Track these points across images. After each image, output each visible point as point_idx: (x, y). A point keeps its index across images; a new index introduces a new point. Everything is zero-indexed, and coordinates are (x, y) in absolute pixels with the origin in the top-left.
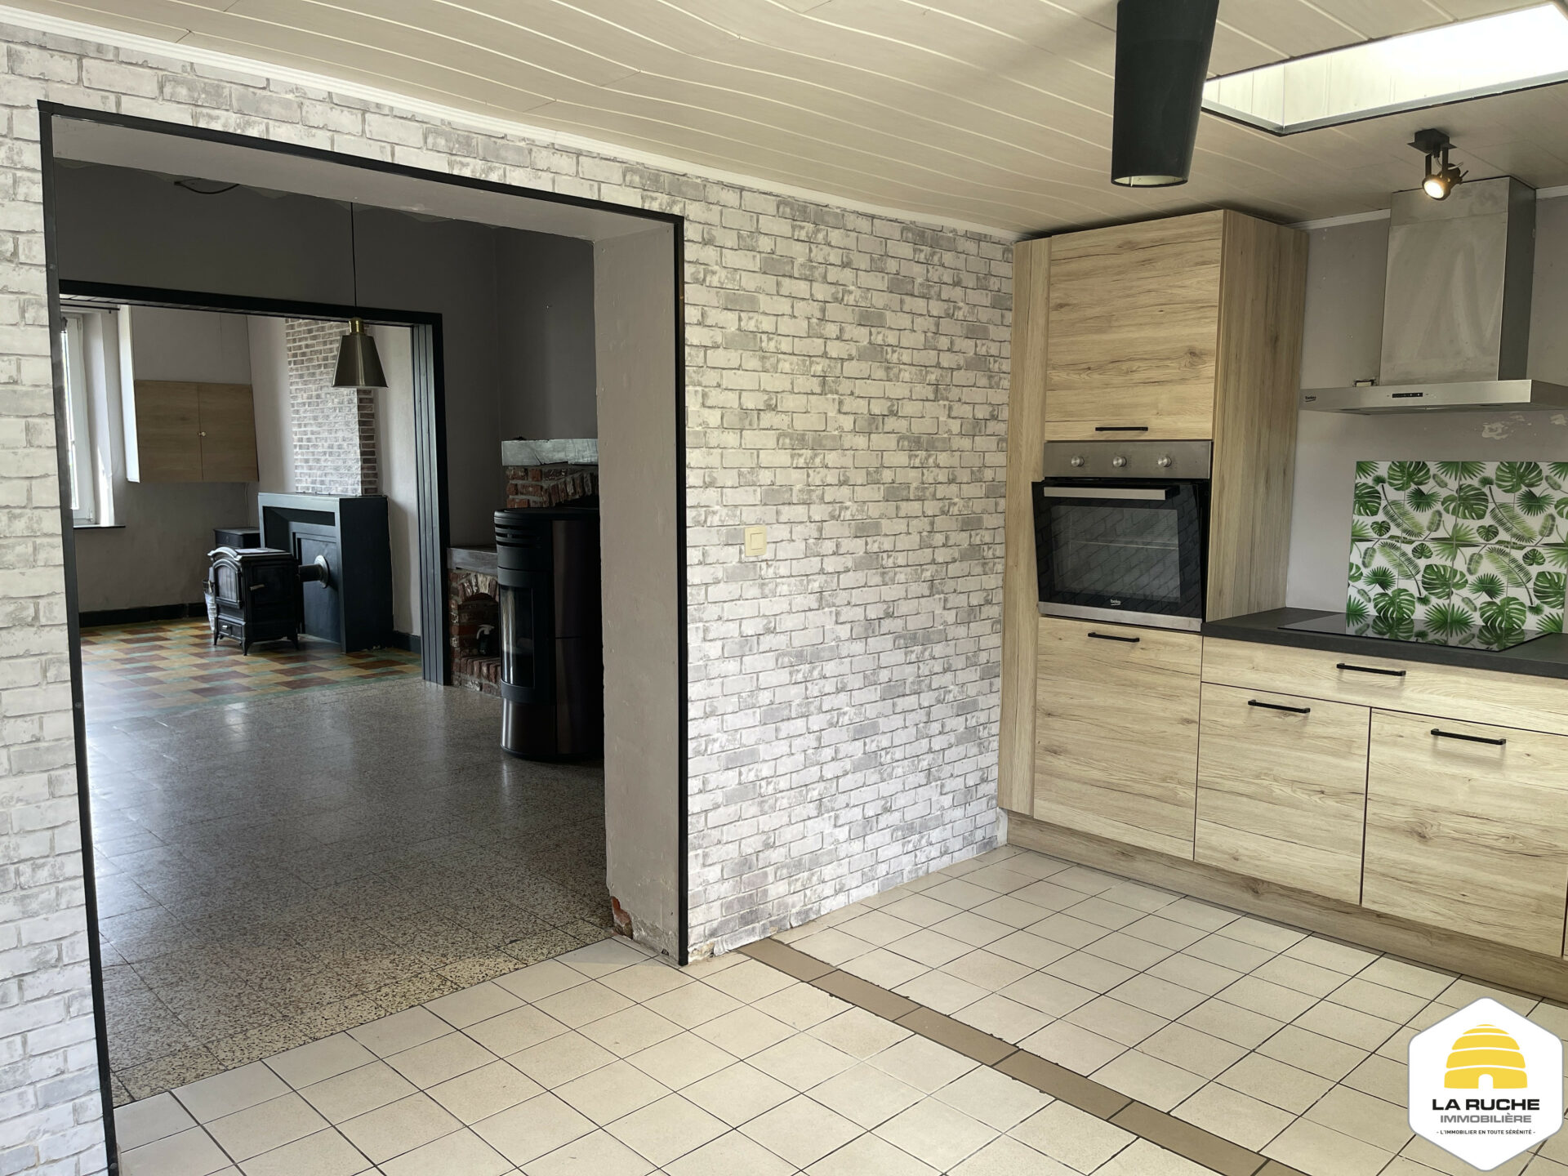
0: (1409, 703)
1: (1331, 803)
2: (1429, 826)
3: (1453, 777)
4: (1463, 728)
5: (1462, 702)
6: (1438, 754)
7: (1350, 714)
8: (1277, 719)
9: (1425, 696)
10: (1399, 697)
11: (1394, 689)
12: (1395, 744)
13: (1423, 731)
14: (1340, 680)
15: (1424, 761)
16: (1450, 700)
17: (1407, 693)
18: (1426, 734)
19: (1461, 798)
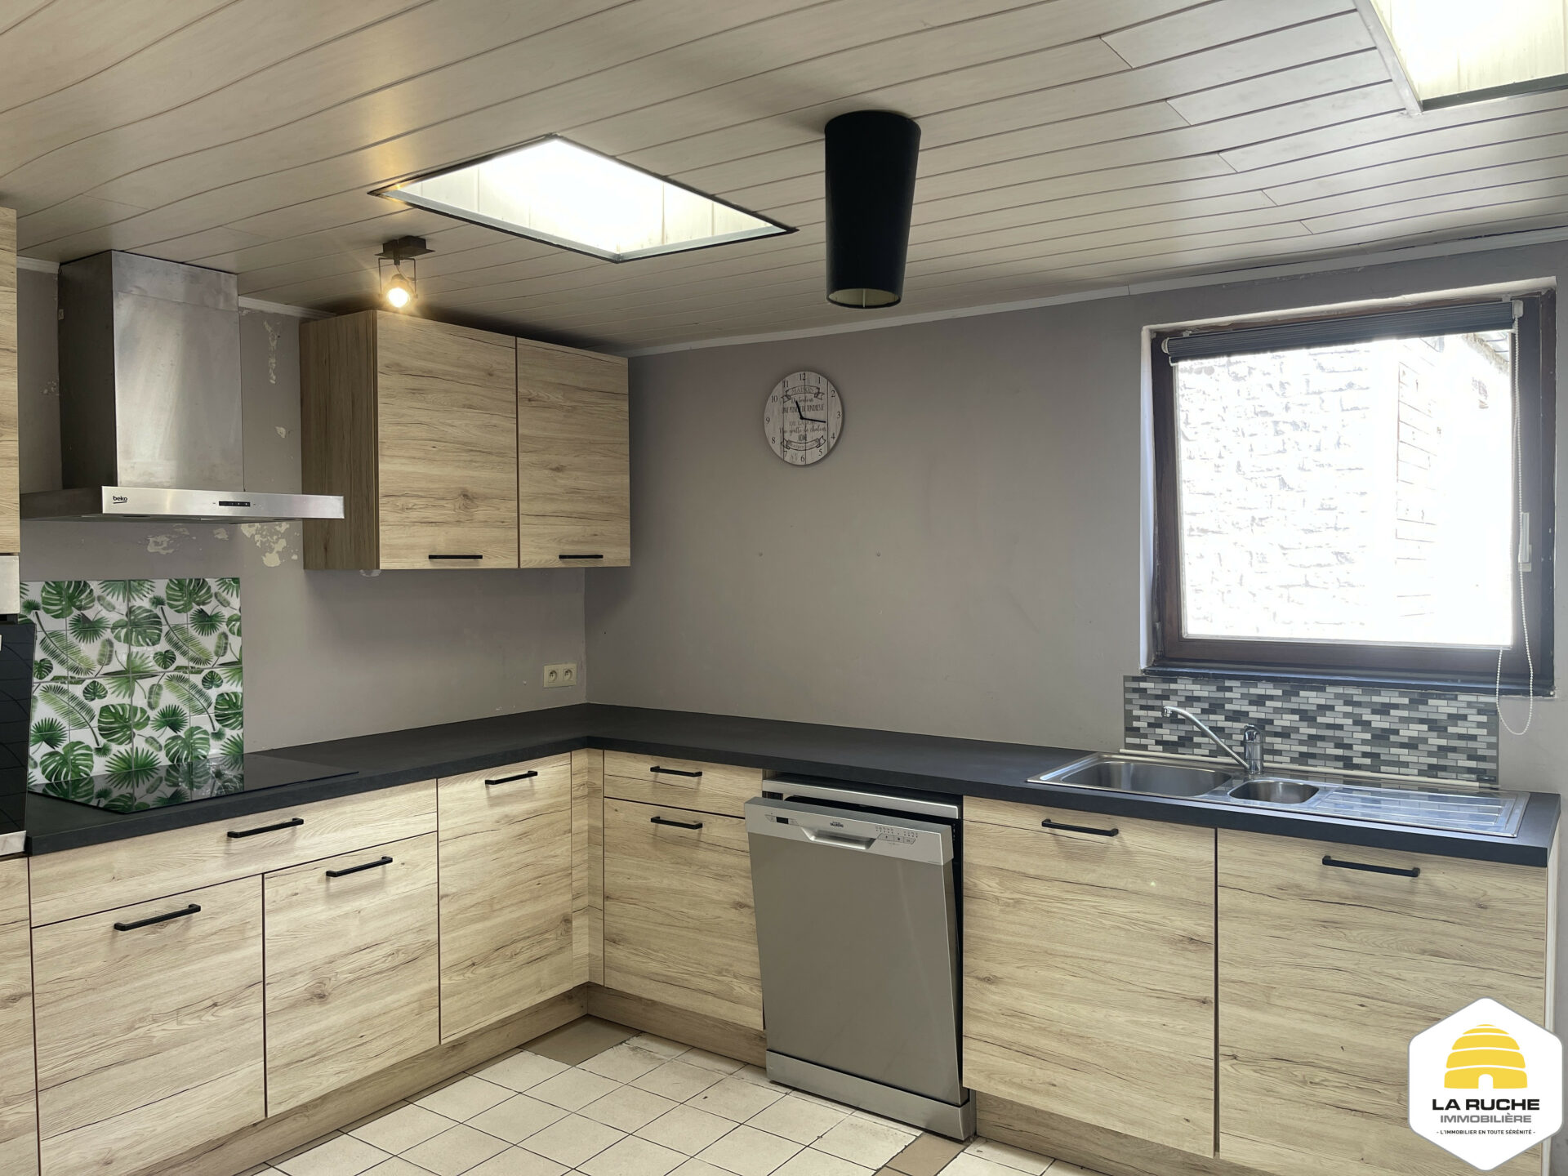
0: (302, 853)
1: (227, 1013)
2: (327, 982)
3: (346, 915)
4: (351, 860)
5: (349, 833)
6: (331, 897)
7: (241, 891)
8: (152, 936)
9: (316, 839)
10: (292, 850)
11: (287, 842)
12: (290, 906)
13: (316, 879)
14: (228, 854)
15: (320, 912)
16: (339, 835)
17: (300, 843)
18: (319, 881)
19: (355, 935)
